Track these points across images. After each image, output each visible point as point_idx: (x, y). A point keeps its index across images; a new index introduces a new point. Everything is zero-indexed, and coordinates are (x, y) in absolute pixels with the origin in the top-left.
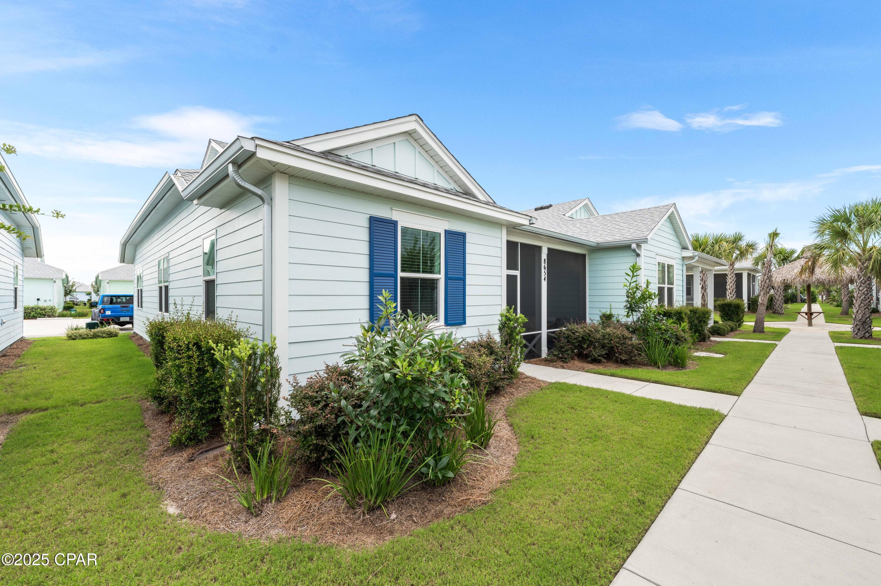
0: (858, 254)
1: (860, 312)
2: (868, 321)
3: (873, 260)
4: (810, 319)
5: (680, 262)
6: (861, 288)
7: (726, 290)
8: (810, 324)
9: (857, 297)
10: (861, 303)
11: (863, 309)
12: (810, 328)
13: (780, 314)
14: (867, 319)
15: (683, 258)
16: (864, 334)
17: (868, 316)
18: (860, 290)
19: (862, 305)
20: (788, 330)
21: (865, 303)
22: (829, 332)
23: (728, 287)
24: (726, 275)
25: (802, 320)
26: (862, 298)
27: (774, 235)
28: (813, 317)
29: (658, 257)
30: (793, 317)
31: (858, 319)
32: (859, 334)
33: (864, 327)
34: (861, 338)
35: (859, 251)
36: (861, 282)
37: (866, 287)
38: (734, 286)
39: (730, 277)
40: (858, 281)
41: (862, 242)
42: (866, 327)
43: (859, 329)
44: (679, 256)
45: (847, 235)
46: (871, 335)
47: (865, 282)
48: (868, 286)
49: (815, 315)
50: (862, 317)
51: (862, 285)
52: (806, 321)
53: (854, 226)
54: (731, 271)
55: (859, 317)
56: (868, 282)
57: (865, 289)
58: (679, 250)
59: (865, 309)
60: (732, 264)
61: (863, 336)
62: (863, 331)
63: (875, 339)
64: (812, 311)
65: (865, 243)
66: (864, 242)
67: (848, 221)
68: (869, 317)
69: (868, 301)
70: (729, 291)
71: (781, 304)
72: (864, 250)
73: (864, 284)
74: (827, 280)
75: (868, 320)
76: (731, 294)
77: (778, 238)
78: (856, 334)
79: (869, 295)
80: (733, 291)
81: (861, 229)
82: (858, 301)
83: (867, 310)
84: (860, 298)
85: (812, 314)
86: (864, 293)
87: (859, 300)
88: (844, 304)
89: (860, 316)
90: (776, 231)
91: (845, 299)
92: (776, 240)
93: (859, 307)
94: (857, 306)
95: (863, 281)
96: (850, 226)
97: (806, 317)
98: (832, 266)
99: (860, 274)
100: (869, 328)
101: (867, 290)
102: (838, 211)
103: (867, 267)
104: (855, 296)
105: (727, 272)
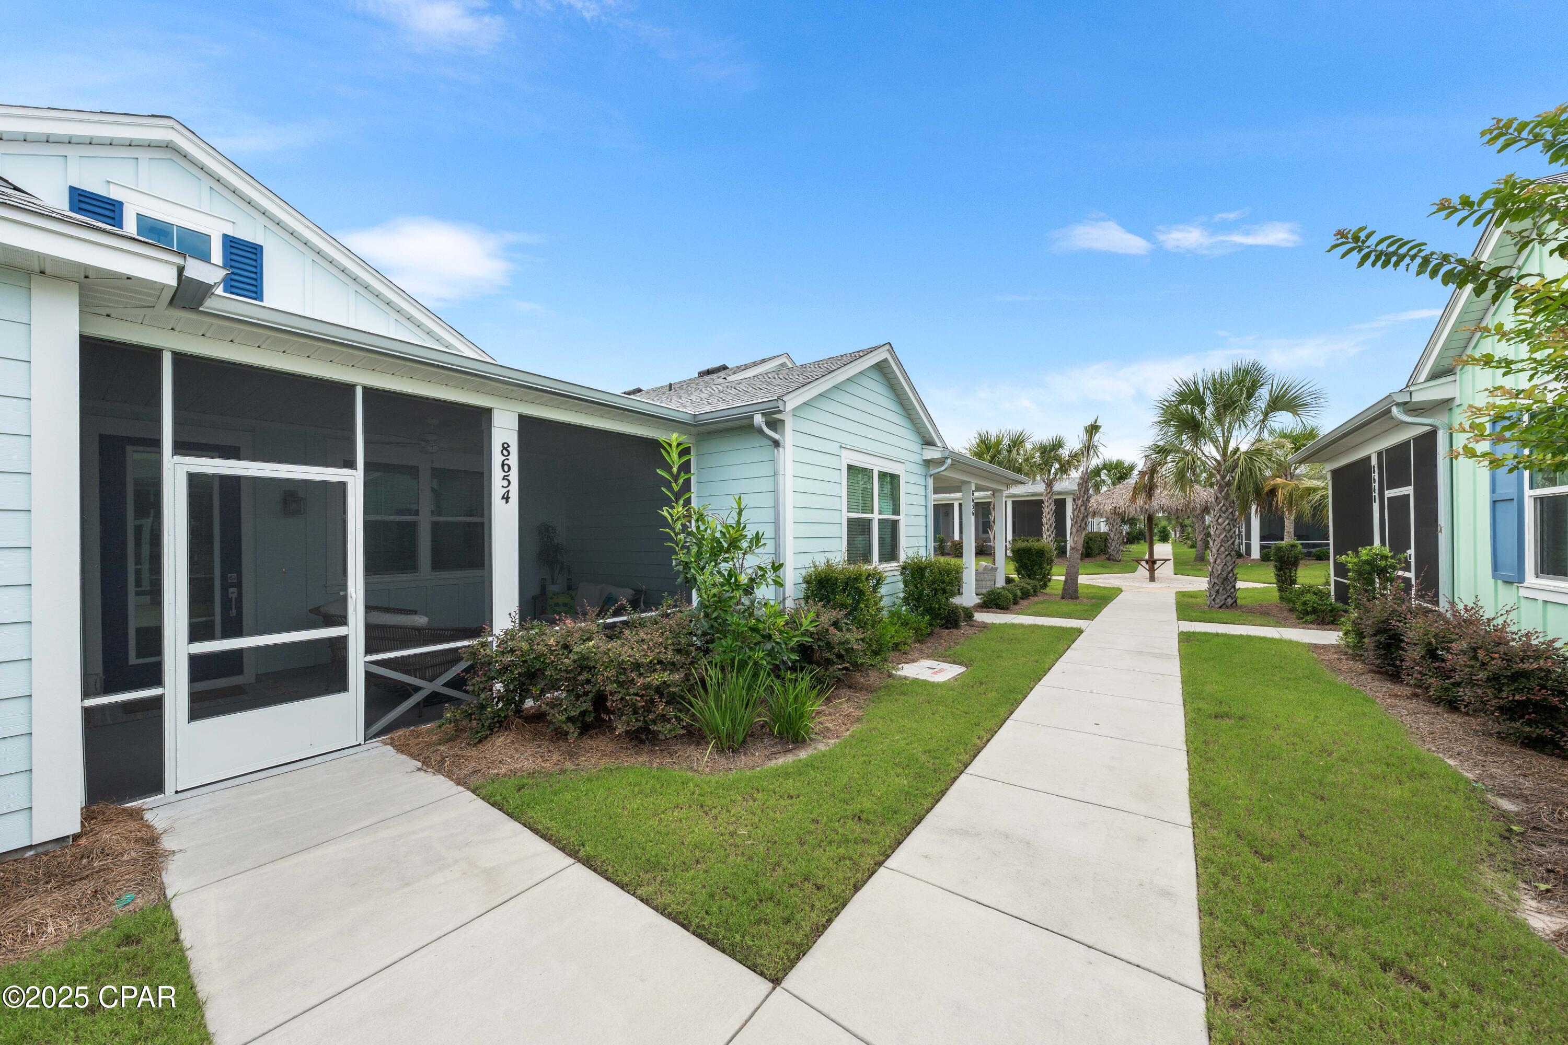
0: (1216, 460)
1: (1219, 561)
2: (1232, 577)
3: (1238, 470)
4: (1152, 571)
5: (920, 470)
6: (1220, 521)
7: (1042, 524)
8: (1152, 579)
9: (1215, 535)
10: (1221, 546)
11: (1223, 556)
12: (1153, 585)
13: (1115, 560)
14: (1229, 573)
15: (928, 463)
16: (1226, 599)
17: (1230, 568)
18: (1219, 524)
19: (1222, 549)
20: (1118, 591)
21: (1226, 545)
22: (1177, 593)
23: (1044, 520)
24: (1042, 501)
25: (1142, 571)
26: (1222, 537)
27: (1093, 429)
28: (1156, 566)
29: (844, 453)
30: (1130, 566)
31: (1216, 574)
32: (1218, 601)
33: (1224, 589)
34: (1220, 607)
35: (1219, 458)
36: (1221, 509)
37: (1228, 518)
38: (1053, 520)
39: (1047, 504)
40: (1217, 508)
41: (1221, 439)
42: (1229, 588)
43: (1218, 592)
44: (917, 458)
45: (1200, 427)
46: (1236, 601)
47: (1227, 509)
48: (1231, 516)
49: (1159, 563)
50: (1223, 570)
51: (1223, 515)
52: (1147, 573)
53: (1210, 411)
54: (1049, 496)
55: (1218, 571)
56: (1231, 510)
57: (1227, 522)
58: (916, 447)
59: (1227, 556)
60: (1050, 484)
61: (1224, 604)
62: (1223, 595)
63: (1241, 607)
64: (1156, 557)
65: (1227, 443)
66: (1224, 440)
67: (1200, 402)
68: (1232, 570)
69: (1230, 542)
70: (1046, 527)
71: (1117, 546)
72: (1224, 455)
73: (1224, 513)
74: (1174, 508)
75: (1231, 575)
76: (1048, 531)
77: (1098, 434)
78: (1214, 600)
79: (1232, 532)
80: (1051, 526)
81: (1219, 418)
82: (1216, 543)
83: (1229, 558)
84: (1219, 537)
85: (1154, 562)
86: (1224, 529)
87: (1218, 540)
88: (1199, 544)
89: (1220, 568)
90: (1096, 422)
91: (1200, 538)
92: (1096, 438)
93: (1218, 554)
94: (1214, 550)
95: (1224, 508)
96: (1203, 411)
97: (1147, 566)
98: (1176, 482)
99: (1219, 495)
100: (1232, 590)
101: (1229, 524)
102: (1186, 384)
103: (1229, 484)
104: (1212, 533)
105: (1043, 498)
